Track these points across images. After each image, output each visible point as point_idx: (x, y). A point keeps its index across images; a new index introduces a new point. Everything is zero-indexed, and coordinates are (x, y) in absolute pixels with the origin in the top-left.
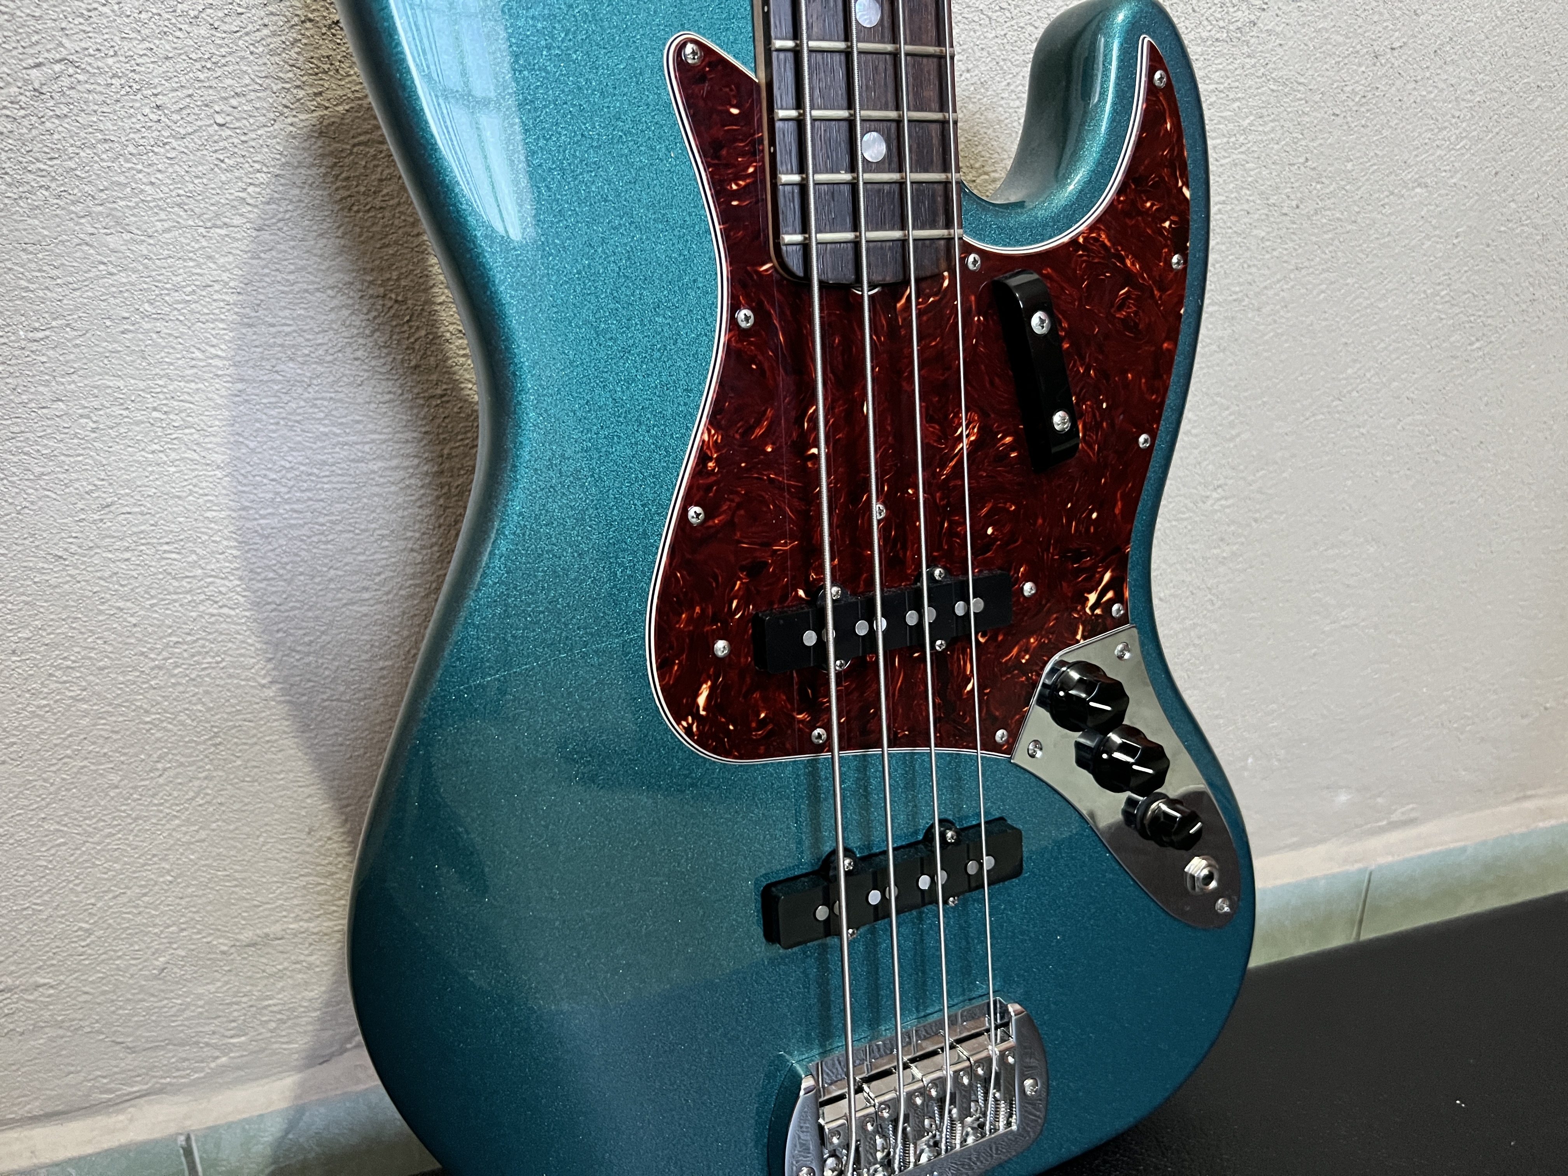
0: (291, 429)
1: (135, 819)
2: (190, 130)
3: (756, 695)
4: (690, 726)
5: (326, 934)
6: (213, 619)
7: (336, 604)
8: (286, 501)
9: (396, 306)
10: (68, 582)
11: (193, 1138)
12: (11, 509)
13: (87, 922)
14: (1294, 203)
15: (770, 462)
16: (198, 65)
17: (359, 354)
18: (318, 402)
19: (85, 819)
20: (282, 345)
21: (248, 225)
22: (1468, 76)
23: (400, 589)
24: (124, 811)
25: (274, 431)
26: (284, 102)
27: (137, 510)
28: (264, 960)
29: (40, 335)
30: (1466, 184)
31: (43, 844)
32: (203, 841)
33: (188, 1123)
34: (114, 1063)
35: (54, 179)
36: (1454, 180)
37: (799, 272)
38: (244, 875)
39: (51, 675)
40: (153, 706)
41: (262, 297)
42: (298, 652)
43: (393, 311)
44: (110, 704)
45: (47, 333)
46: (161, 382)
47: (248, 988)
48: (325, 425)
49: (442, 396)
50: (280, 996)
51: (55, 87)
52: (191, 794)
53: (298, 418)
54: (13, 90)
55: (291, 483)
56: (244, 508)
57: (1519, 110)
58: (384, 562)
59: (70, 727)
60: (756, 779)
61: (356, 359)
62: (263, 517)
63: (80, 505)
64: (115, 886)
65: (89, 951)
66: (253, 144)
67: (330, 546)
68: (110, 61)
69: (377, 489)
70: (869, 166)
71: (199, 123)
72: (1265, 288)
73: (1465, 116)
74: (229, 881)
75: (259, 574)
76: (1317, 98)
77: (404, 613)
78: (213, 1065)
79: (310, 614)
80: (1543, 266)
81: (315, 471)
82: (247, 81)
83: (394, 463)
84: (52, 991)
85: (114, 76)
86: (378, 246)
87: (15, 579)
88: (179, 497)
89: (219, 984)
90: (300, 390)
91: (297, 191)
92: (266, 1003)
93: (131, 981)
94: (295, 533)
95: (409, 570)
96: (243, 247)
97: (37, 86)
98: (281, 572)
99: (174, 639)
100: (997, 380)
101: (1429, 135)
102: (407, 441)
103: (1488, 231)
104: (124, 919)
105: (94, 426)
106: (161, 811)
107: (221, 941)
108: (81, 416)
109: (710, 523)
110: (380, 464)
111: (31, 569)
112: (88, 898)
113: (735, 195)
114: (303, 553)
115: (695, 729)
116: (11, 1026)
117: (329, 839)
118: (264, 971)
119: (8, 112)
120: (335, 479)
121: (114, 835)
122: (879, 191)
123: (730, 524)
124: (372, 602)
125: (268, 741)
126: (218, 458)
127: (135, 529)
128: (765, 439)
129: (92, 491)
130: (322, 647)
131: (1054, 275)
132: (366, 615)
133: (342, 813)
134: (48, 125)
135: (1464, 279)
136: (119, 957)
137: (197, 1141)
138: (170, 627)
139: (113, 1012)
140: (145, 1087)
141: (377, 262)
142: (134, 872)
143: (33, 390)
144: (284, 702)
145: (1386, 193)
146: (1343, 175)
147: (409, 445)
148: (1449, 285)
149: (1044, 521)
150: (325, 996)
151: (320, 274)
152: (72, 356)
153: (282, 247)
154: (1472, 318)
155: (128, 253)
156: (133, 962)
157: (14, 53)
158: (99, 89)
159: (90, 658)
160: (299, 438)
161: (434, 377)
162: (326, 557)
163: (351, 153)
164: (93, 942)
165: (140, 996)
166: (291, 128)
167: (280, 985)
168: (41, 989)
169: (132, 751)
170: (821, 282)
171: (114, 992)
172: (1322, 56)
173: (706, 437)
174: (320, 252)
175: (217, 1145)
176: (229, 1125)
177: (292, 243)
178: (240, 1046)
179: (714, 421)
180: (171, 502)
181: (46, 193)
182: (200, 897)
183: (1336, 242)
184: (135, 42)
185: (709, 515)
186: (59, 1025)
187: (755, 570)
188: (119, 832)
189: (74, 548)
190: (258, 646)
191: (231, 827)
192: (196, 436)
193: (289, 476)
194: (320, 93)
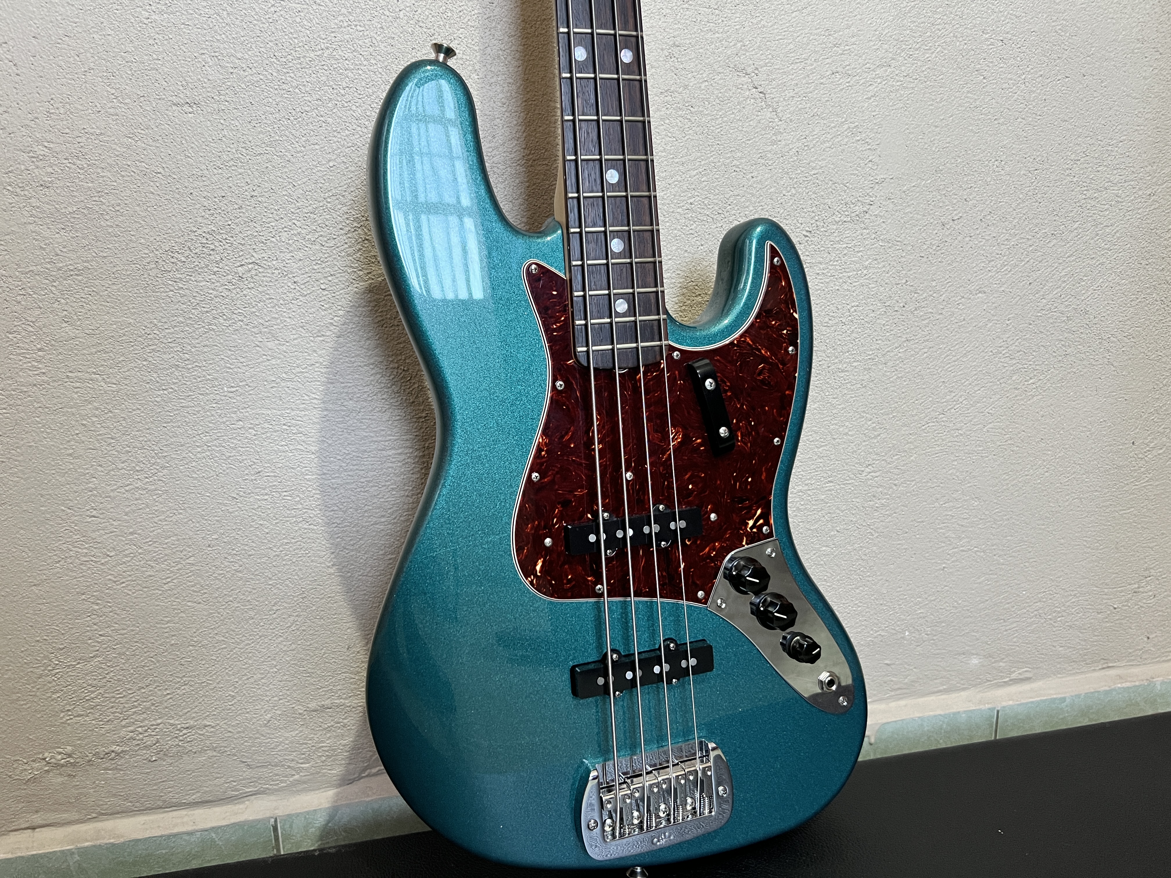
0: (349, 434)
1: (260, 637)
2: (309, 292)
3: (566, 566)
4: (532, 580)
5: (354, 708)
6: (306, 531)
7: (367, 524)
8: (345, 471)
9: (404, 373)
10: (237, 510)
11: (278, 821)
12: (213, 473)
13: (233, 692)
14: (901, 305)
15: (573, 452)
16: (314, 263)
17: (384, 396)
18: (363, 421)
19: (237, 635)
20: (347, 393)
21: (333, 335)
22: (1004, 231)
23: (400, 517)
24: (256, 632)
25: (341, 435)
26: (353, 277)
27: (272, 474)
28: (321, 720)
29: (234, 389)
30: (1011, 290)
31: (215, 648)
32: (293, 650)
33: (276, 811)
34: (240, 774)
35: (245, 317)
36: (1003, 289)
37: (586, 364)
38: (313, 671)
39: (226, 558)
40: (273, 576)
41: (338, 369)
42: (347, 549)
43: (402, 375)
44: (253, 574)
45: (237, 388)
46: (288, 412)
47: (312, 735)
48: (366, 432)
49: (426, 417)
50: (328, 742)
51: (249, 275)
52: (289, 624)
53: (353, 428)
54: (230, 277)
55: (348, 461)
56: (324, 474)
57: (1041, 248)
58: (393, 502)
59: (233, 585)
60: (567, 609)
61: (383, 399)
62: (333, 478)
63: (246, 472)
64: (249, 672)
65: (233, 708)
66: (338, 297)
67: (366, 494)
68: (274, 262)
69: (390, 465)
70: (618, 315)
71: (313, 289)
72: (888, 351)
73: (1005, 253)
74: (305, 673)
75: (329, 508)
76: (909, 248)
77: (402, 530)
78: (291, 779)
79: (354, 529)
80: (1070, 335)
81: (360, 455)
82: (337, 269)
83: (400, 451)
84: (212, 730)
85: (276, 269)
86: (396, 343)
87: (213, 509)
88: (292, 468)
89: (297, 732)
90: (354, 415)
91: (357, 319)
92: (321, 745)
93: (253, 727)
94: (348, 487)
95: (406, 507)
96: (331, 346)
97: (241, 275)
98: (341, 507)
99: (286, 541)
100: (692, 412)
101: (983, 265)
102: (407, 440)
103: (1029, 316)
104: (251, 691)
105: (255, 433)
106: (274, 633)
107: (299, 707)
108: (250, 428)
109: (543, 481)
110: (393, 452)
111: (221, 504)
112: (235, 678)
113: (555, 330)
114: (352, 497)
115: (535, 582)
116: (191, 748)
117: (358, 652)
118: (320, 726)
119: (227, 287)
120: (369, 459)
121: (250, 644)
122: (624, 326)
123: (553, 482)
124: (386, 523)
125: (329, 597)
126: (313, 449)
127: (271, 484)
128: (569, 441)
129: (252, 465)
130: (359, 547)
131: (721, 359)
132: (383, 530)
133: (366, 638)
134: (245, 292)
135: (1016, 344)
136: (248, 712)
137: (280, 822)
138: (284, 534)
139: (243, 744)
140: (256, 789)
141: (394, 352)
142: (258, 665)
143: (229, 416)
144: (339, 576)
145: (959, 298)
146: (930, 289)
147: (407, 442)
148: (1007, 348)
149: (721, 482)
150: (352, 744)
151: (367, 358)
152: (248, 400)
153: (349, 345)
154: (1025, 366)
155: (277, 350)
156: (255, 716)
157: (232, 260)
158: (269, 275)
159: (245, 550)
160: (353, 439)
161: (422, 408)
162: (364, 499)
163: (384, 300)
164: (235, 703)
165: (257, 736)
166: (356, 289)
167: (328, 735)
168: (207, 728)
169: (261, 599)
170: (594, 368)
171: (244, 732)
172: (910, 226)
173: (541, 440)
174: (367, 347)
175: (291, 827)
176: (298, 815)
177: (354, 343)
178: (306, 769)
179: (545, 432)
180: (289, 471)
181: (241, 323)
182: (290, 681)
183: (931, 325)
184: (286, 254)
185: (542, 477)
186: (214, 749)
187: (566, 504)
188: (253, 642)
189: (242, 493)
190: (327, 545)
191: (308, 644)
192: (303, 438)
193: (347, 457)
194: (370, 273)
